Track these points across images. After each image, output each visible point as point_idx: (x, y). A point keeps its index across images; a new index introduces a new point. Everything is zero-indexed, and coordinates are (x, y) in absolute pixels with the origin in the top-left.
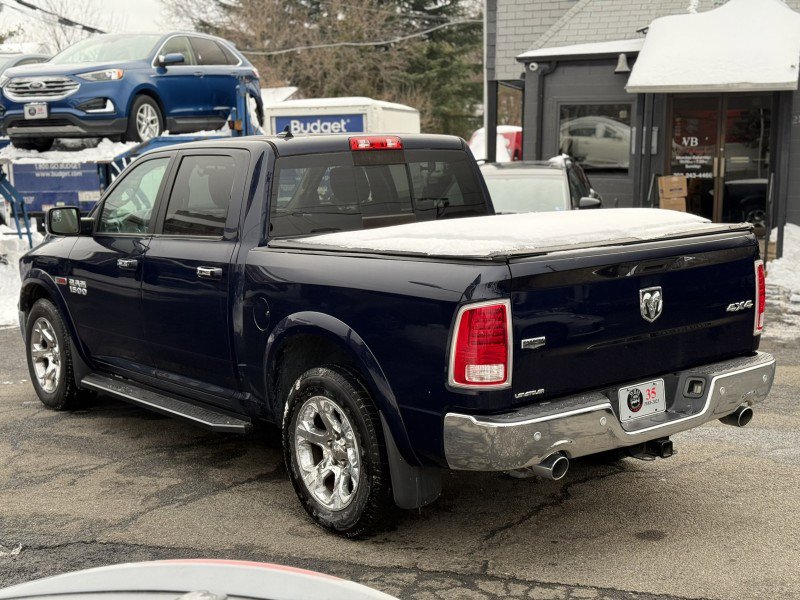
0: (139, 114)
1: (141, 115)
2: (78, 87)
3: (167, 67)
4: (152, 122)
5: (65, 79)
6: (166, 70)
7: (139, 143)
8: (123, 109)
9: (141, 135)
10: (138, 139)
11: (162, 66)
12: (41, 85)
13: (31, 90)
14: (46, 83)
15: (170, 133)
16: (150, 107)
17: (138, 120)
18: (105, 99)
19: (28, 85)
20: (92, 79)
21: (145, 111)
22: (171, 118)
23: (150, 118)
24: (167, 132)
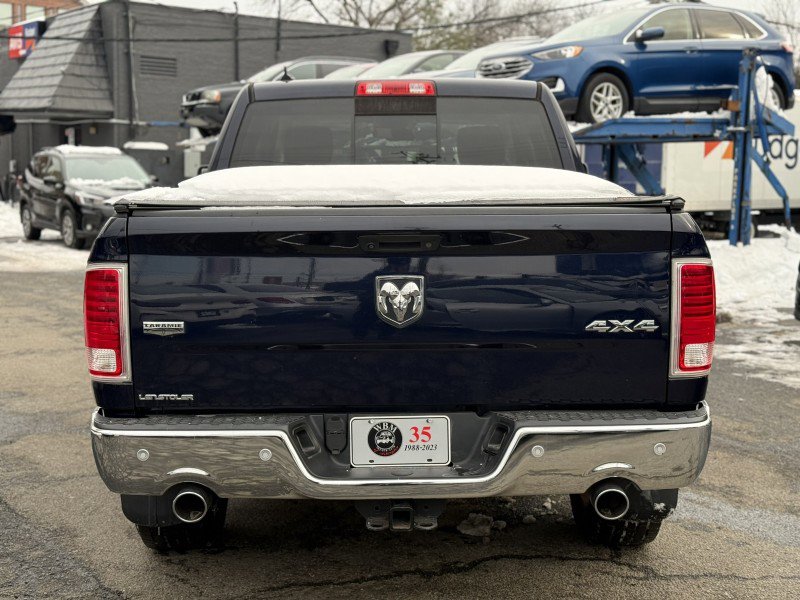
0: (595, 93)
1: (599, 95)
2: (531, 67)
3: (647, 43)
4: (614, 102)
5: (521, 59)
6: (645, 46)
7: (589, 125)
8: (574, 88)
9: (596, 116)
10: (590, 120)
11: (640, 42)
12: (501, 67)
13: (494, 72)
14: (506, 64)
15: (636, 114)
16: (612, 86)
17: (593, 100)
18: (556, 78)
19: (491, 68)
20: (547, 57)
21: (605, 91)
22: (642, 98)
23: (611, 98)
24: (632, 113)
